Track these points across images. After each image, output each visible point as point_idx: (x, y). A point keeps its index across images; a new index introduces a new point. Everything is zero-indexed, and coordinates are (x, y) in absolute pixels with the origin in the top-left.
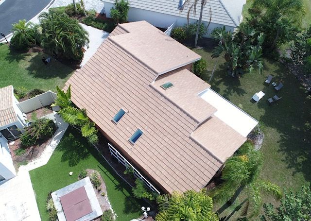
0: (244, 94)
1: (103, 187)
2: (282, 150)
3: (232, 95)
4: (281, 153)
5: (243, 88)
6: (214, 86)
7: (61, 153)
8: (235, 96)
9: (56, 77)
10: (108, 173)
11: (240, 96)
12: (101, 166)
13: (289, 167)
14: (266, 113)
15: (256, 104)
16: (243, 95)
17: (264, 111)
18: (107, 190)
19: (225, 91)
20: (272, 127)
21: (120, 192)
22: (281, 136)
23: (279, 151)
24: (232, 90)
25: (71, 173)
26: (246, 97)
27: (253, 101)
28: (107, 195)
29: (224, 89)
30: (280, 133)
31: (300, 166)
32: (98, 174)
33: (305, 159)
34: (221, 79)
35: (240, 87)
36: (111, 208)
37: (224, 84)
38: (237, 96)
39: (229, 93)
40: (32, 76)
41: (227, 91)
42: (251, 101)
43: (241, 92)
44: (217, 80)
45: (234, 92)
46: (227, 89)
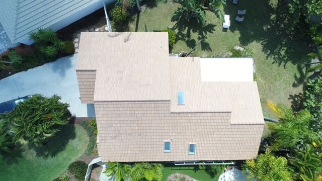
0: (215, 28)
1: (188, 177)
2: (269, 55)
3: (206, 38)
4: (269, 58)
5: (210, 23)
6: (188, 40)
8: (210, 36)
9: (68, 142)
11: (212, 33)
12: (173, 168)
13: (280, 64)
15: (228, 30)
16: (215, 30)
17: (238, 31)
18: (191, 177)
19: (199, 38)
20: (252, 41)
21: (199, 171)
22: (261, 44)
23: (267, 57)
24: (203, 32)
26: (218, 29)
27: (225, 30)
29: (198, 37)
30: (259, 42)
31: (285, 57)
32: (178, 174)
33: (285, 48)
34: (187, 28)
37: (194, 31)
38: (211, 34)
39: (203, 37)
40: (50, 157)
41: (201, 36)
42: (223, 31)
43: (210, 28)
44: (185, 32)
45: (206, 33)
46: (199, 34)
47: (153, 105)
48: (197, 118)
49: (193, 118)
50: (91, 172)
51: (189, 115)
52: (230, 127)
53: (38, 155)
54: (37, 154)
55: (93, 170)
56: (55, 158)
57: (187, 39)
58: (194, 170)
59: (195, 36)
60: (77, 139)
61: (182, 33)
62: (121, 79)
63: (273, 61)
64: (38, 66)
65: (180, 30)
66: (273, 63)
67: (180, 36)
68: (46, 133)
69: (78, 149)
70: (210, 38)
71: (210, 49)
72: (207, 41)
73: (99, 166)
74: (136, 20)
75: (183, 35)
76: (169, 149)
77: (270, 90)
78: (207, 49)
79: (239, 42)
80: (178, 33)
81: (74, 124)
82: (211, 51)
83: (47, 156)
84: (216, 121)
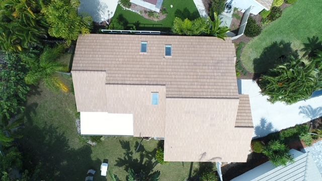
0: (116, 163)
1: (146, 16)
2: (62, 136)
3: (124, 154)
4: (62, 133)
5: (121, 168)
6: (143, 151)
7: (191, 12)
8: (121, 155)
10: (151, 26)
11: (118, 158)
12: (160, 26)
13: (51, 127)
14: (90, 158)
15: (102, 161)
16: (116, 161)
17: (93, 159)
18: (142, 17)
19: (132, 153)
20: (79, 149)
21: (134, 22)
22: (69, 147)
23: (64, 134)
24: (127, 159)
25: (172, 6)
26: (113, 162)
27: (106, 161)
28: (139, 14)
29: (133, 155)
30: (72, 149)
31: (45, 133)
32: (156, 20)
33: (45, 142)
34: (143, 163)
35: (124, 167)
36: (130, 9)
37: (137, 160)
38: (120, 157)
39: (127, 154)
40: (278, 42)
41: (130, 155)
42: (107, 160)
43: (120, 163)
44: (145, 159)
45: (124, 157)
46: (131, 157)
47: (183, 93)
48: (139, 79)
49: (144, 79)
50: (240, 26)
51: (147, 83)
52: (107, 69)
53: (289, 44)
54: (290, 46)
55: (238, 27)
56: (274, 40)
57: (144, 153)
58: (140, 24)
59: (136, 156)
60: (252, 59)
61: (149, 159)
62: (212, 119)
63: (58, 130)
64: (286, 129)
65: (150, 162)
66: (57, 128)
67: (150, 155)
68: (283, 69)
69: (251, 49)
70: (121, 153)
71: (121, 142)
72: (124, 151)
73: (232, 31)
74: (193, 172)
75: (147, 156)
76: (167, 48)
77: (62, 101)
78: (124, 142)
79: (92, 149)
80: (152, 159)
81: (255, 74)
82: (120, 141)
83: (281, 43)
84: (120, 75)
